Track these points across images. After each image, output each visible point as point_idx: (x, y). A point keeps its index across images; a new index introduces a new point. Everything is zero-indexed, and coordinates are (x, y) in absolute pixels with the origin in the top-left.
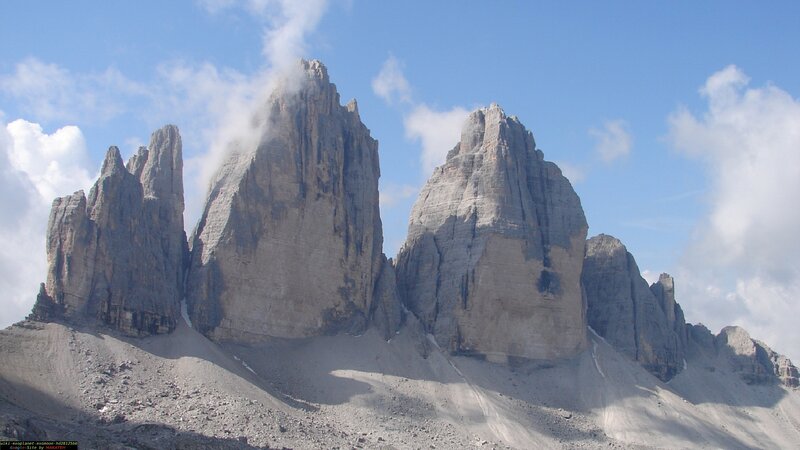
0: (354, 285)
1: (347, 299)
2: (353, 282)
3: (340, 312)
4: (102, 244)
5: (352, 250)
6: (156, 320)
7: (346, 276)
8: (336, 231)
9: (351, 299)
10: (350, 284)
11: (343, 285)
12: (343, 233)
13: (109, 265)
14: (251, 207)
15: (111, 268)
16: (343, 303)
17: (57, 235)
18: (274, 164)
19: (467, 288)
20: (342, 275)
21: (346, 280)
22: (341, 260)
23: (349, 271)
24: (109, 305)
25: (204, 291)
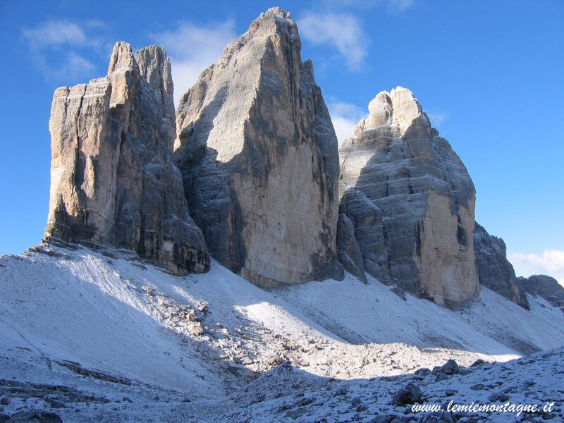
0: (330, 232)
1: (327, 245)
2: (328, 228)
3: (323, 258)
4: (127, 152)
5: (326, 198)
6: (192, 256)
7: (324, 223)
8: (314, 177)
9: (329, 246)
10: (327, 230)
11: (322, 231)
12: (319, 180)
13: (136, 179)
14: (260, 138)
15: (140, 183)
16: (324, 249)
17: (73, 130)
18: (275, 98)
19: (419, 238)
20: (321, 222)
21: (325, 226)
22: (320, 207)
23: (325, 217)
24: (142, 232)
25: (230, 225)
